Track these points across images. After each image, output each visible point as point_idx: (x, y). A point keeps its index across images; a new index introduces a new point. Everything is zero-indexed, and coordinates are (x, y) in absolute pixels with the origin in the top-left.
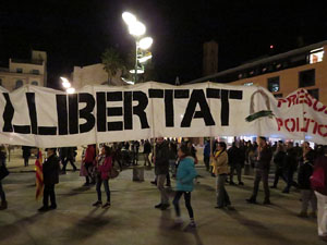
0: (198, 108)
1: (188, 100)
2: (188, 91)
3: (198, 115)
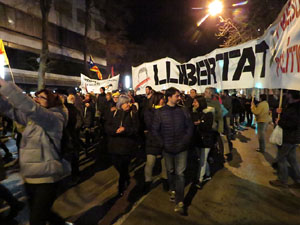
1: (239, 58)
2: (239, 50)
3: (247, 69)
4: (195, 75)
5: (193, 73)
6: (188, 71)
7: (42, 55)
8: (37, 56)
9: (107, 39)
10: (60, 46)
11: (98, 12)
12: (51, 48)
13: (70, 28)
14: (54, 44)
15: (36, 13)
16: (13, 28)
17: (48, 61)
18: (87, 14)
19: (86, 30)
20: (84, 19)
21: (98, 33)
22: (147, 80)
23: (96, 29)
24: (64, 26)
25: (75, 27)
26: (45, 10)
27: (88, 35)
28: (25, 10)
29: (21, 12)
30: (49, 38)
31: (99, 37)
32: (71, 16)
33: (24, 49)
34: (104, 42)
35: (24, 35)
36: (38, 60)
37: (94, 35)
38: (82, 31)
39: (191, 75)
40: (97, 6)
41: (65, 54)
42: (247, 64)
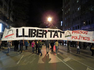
22: (12, 35)
42: (56, 34)
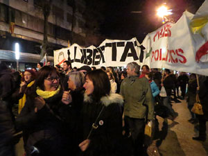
0: (130, 51)
1: (124, 48)
2: (124, 43)
3: (130, 55)
4: (92, 57)
5: (90, 55)
6: (88, 54)
7: (43, 44)
8: (40, 44)
9: (87, 33)
10: (55, 38)
11: (81, 16)
12: (49, 39)
13: (62, 26)
14: (51, 37)
15: (40, 17)
16: (26, 26)
17: (47, 47)
18: (73, 16)
19: (72, 27)
20: (72, 20)
21: (80, 29)
23: (79, 27)
24: (58, 24)
25: (65, 25)
26: (46, 14)
27: (74, 30)
28: (33, 14)
29: (31, 16)
30: (48, 33)
31: (81, 31)
32: (63, 18)
33: (32, 40)
34: (84, 35)
35: (32, 31)
36: (41, 47)
37: (78, 30)
38: (70, 28)
39: (89, 57)
40: (80, 11)
41: (58, 43)
